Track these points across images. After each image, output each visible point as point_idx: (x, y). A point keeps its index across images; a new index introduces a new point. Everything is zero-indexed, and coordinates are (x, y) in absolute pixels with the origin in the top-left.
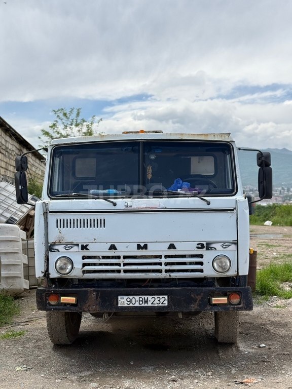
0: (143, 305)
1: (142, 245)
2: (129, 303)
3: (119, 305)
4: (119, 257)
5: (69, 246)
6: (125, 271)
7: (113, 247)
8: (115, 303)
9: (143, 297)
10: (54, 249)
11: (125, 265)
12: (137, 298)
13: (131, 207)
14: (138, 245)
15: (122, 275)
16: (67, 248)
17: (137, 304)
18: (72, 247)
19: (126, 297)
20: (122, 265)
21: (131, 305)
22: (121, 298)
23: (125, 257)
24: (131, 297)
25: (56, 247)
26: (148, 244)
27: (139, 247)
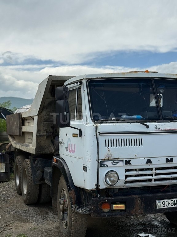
0: (174, 206)
1: (169, 158)
2: (164, 205)
3: (157, 208)
4: (151, 169)
5: (115, 161)
6: (155, 180)
7: (149, 161)
8: (155, 206)
9: (173, 200)
10: (104, 165)
11: (156, 175)
12: (169, 201)
13: (159, 129)
14: (166, 159)
15: (153, 183)
16: (114, 164)
17: (170, 206)
18: (118, 163)
19: (162, 201)
20: (154, 175)
21: (166, 207)
22: (158, 202)
23: (156, 169)
24: (165, 201)
25: (105, 163)
26: (173, 158)
27: (167, 160)
